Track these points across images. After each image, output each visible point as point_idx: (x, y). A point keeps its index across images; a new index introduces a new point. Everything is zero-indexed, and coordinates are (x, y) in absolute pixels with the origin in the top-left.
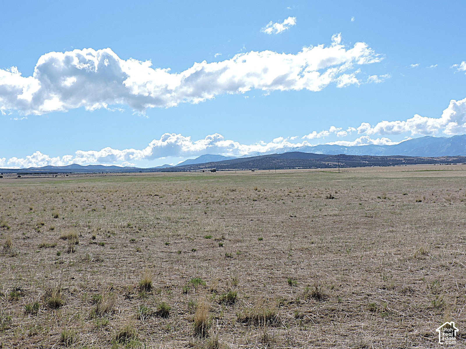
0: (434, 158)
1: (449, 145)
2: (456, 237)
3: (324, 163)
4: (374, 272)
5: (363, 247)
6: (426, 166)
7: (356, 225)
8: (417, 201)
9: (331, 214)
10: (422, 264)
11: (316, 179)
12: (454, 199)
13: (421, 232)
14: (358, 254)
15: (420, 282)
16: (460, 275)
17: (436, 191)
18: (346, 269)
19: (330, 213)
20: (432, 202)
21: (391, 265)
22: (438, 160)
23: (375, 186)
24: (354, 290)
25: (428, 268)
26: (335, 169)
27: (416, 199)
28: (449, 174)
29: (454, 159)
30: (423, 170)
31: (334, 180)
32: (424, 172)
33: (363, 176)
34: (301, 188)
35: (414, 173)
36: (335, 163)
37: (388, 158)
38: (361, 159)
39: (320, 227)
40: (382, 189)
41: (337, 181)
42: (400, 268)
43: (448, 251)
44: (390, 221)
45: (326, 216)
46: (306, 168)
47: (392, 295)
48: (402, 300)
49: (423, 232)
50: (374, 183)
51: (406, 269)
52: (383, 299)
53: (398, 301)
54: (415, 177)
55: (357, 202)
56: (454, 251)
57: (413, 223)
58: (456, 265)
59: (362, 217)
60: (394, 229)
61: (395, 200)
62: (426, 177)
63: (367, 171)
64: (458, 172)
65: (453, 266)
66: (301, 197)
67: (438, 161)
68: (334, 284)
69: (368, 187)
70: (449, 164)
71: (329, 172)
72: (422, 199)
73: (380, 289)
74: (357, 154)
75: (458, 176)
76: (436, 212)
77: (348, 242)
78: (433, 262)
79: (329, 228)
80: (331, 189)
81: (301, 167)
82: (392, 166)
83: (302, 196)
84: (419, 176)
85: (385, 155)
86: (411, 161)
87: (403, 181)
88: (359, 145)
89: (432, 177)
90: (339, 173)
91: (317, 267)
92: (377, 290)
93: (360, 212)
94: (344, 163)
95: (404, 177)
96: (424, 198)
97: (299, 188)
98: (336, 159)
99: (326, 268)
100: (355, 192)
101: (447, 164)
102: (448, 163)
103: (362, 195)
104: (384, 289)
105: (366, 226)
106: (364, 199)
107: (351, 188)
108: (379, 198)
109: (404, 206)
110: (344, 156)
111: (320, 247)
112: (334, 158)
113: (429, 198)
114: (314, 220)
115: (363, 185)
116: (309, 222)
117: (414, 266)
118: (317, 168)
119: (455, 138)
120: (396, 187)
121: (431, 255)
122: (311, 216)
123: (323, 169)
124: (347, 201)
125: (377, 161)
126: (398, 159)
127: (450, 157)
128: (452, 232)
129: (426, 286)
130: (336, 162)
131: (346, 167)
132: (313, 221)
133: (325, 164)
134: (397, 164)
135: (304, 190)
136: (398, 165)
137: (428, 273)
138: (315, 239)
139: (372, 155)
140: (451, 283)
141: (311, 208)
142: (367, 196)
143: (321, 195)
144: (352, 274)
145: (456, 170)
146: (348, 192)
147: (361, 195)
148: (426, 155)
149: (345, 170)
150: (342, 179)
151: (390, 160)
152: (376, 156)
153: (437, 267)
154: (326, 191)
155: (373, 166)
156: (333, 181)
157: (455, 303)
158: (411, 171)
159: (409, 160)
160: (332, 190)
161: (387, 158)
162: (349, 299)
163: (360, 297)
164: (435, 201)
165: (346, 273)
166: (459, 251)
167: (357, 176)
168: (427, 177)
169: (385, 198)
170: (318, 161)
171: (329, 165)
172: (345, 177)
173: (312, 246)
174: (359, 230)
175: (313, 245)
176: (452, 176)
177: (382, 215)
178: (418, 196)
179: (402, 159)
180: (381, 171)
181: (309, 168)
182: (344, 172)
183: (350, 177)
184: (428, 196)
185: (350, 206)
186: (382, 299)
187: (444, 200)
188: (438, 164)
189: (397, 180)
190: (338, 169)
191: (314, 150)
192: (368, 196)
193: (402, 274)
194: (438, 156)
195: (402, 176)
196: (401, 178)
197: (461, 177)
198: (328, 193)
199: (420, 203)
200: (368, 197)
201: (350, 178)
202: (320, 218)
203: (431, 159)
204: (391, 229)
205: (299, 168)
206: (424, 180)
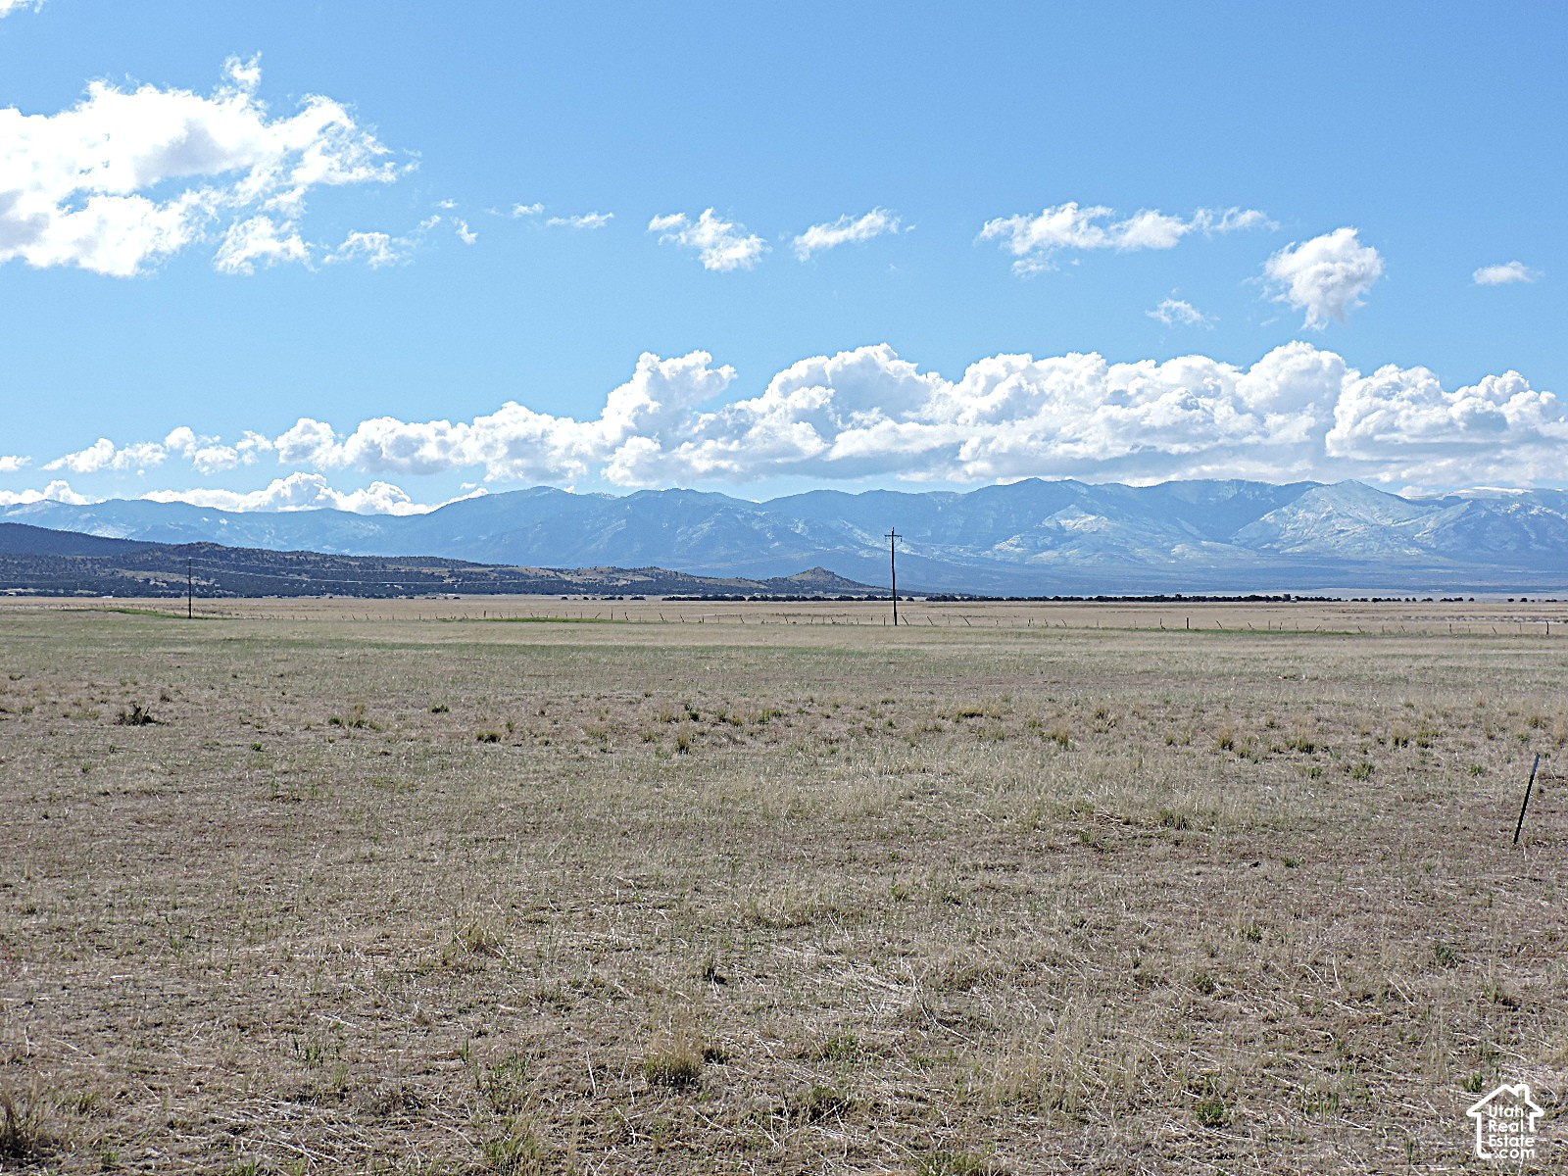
0: (561, 571)
1: (621, 525)
2: (608, 880)
3: (129, 574)
4: (273, 1030)
5: (244, 926)
6: (532, 604)
7: (226, 834)
8: (480, 739)
9: (129, 787)
10: (465, 991)
11: (90, 641)
12: (620, 730)
13: (480, 860)
14: (219, 954)
15: (452, 1064)
16: (607, 1031)
17: (556, 701)
18: (158, 1022)
19: (125, 782)
20: (536, 741)
21: (343, 998)
22: (576, 579)
23: (326, 674)
24: (178, 1110)
25: (490, 1006)
26: (173, 601)
27: (478, 730)
28: (613, 637)
29: (638, 579)
30: (520, 617)
31: (164, 645)
32: (524, 625)
33: (286, 633)
34: (17, 675)
35: (485, 625)
36: (175, 578)
37: (391, 567)
38: (281, 564)
39: (72, 842)
40: (351, 689)
41: (173, 650)
42: (378, 1012)
43: (573, 936)
44: (366, 816)
45: (107, 793)
46: (51, 595)
47: (332, 1123)
48: (370, 1143)
49: (488, 863)
50: (324, 662)
51: (401, 1014)
52: (296, 1145)
53: (353, 1149)
54: (487, 642)
55: (245, 738)
56: (595, 935)
57: (457, 826)
58: (595, 991)
59: (257, 799)
60: (378, 850)
61: (398, 730)
62: (528, 643)
63: (302, 613)
64: (646, 628)
65: (586, 994)
66: (10, 716)
67: (576, 584)
68: (93, 1087)
69: (297, 681)
70: (617, 596)
71: (146, 613)
72: (501, 730)
73: (288, 1100)
74: (269, 543)
75: (647, 644)
76: (549, 781)
77: (184, 905)
78: (511, 983)
79: (114, 843)
80: (143, 684)
81: (32, 590)
82: (404, 597)
83: (15, 709)
84: (501, 642)
85: (377, 555)
86: (475, 580)
87: (438, 656)
88: (280, 509)
89: (550, 647)
90: (190, 617)
91: (33, 1015)
92: (274, 1106)
93: (251, 779)
94: (212, 581)
95: (446, 641)
96: (508, 725)
97: (7, 677)
98: (181, 562)
99: (67, 1019)
100: (242, 696)
101: (611, 598)
102: (612, 592)
103: (268, 711)
104: (302, 1099)
105: (270, 836)
106: (274, 725)
107: (228, 679)
108: (337, 722)
109: (428, 755)
110: (215, 551)
111: (59, 929)
112: (173, 558)
113: (528, 725)
114: (52, 811)
115: (281, 668)
116: (32, 821)
117: (436, 1000)
118: (99, 595)
119: (643, 499)
120: (409, 679)
121: (509, 954)
122: (43, 795)
123: (122, 602)
124: (204, 734)
125: (346, 576)
126: (430, 572)
127: (621, 571)
128: (596, 861)
129: (471, 1083)
130: (180, 572)
131: (219, 597)
132: (46, 817)
133: (132, 581)
134: (423, 591)
135: (27, 687)
136: (425, 593)
137: (487, 1027)
138: (44, 893)
139: (328, 550)
140: (568, 1065)
141: (46, 761)
142: (286, 715)
143: (102, 706)
144: (179, 1044)
145: (639, 623)
146: (216, 697)
147: (264, 711)
148: (534, 561)
149: (217, 608)
150: (199, 643)
151: (397, 572)
152: (342, 557)
153: (526, 1003)
154: (123, 689)
155: (328, 595)
156: (161, 649)
157: (571, 1145)
158: (473, 620)
159: (469, 576)
160: (149, 689)
161: (383, 566)
162: (149, 1151)
163: (198, 1142)
164: (550, 739)
165: (155, 1039)
166: (614, 935)
167: (263, 631)
168: (533, 646)
169: (359, 725)
170: (106, 566)
171: (152, 583)
172: (214, 634)
173: (25, 923)
174: (237, 857)
175: (33, 920)
176: (625, 643)
177: (336, 794)
178: (487, 717)
179: (444, 572)
180: (360, 615)
181: (64, 595)
182: (211, 615)
183: (234, 636)
184: (523, 722)
185: (212, 754)
186: (289, 1142)
187: (582, 735)
188: (577, 596)
189: (415, 652)
190: (184, 601)
191: (88, 521)
192: (293, 715)
193: (384, 1033)
194: (580, 565)
195: (438, 639)
196: (433, 645)
197: (655, 649)
198: (132, 697)
199: (493, 745)
200: (291, 720)
201: (231, 640)
202: (81, 806)
203: (552, 574)
204: (365, 851)
205: (19, 594)
206: (521, 656)
